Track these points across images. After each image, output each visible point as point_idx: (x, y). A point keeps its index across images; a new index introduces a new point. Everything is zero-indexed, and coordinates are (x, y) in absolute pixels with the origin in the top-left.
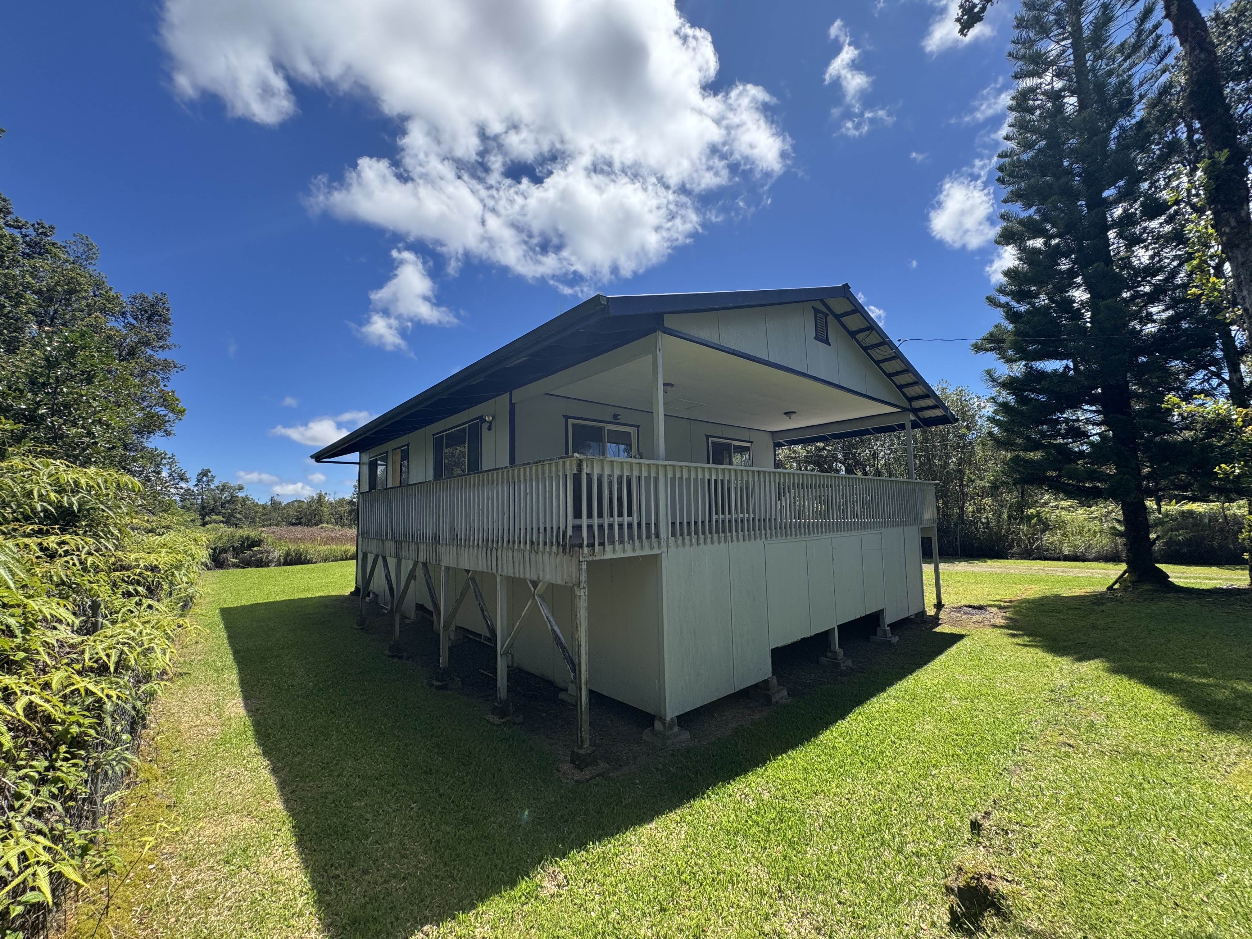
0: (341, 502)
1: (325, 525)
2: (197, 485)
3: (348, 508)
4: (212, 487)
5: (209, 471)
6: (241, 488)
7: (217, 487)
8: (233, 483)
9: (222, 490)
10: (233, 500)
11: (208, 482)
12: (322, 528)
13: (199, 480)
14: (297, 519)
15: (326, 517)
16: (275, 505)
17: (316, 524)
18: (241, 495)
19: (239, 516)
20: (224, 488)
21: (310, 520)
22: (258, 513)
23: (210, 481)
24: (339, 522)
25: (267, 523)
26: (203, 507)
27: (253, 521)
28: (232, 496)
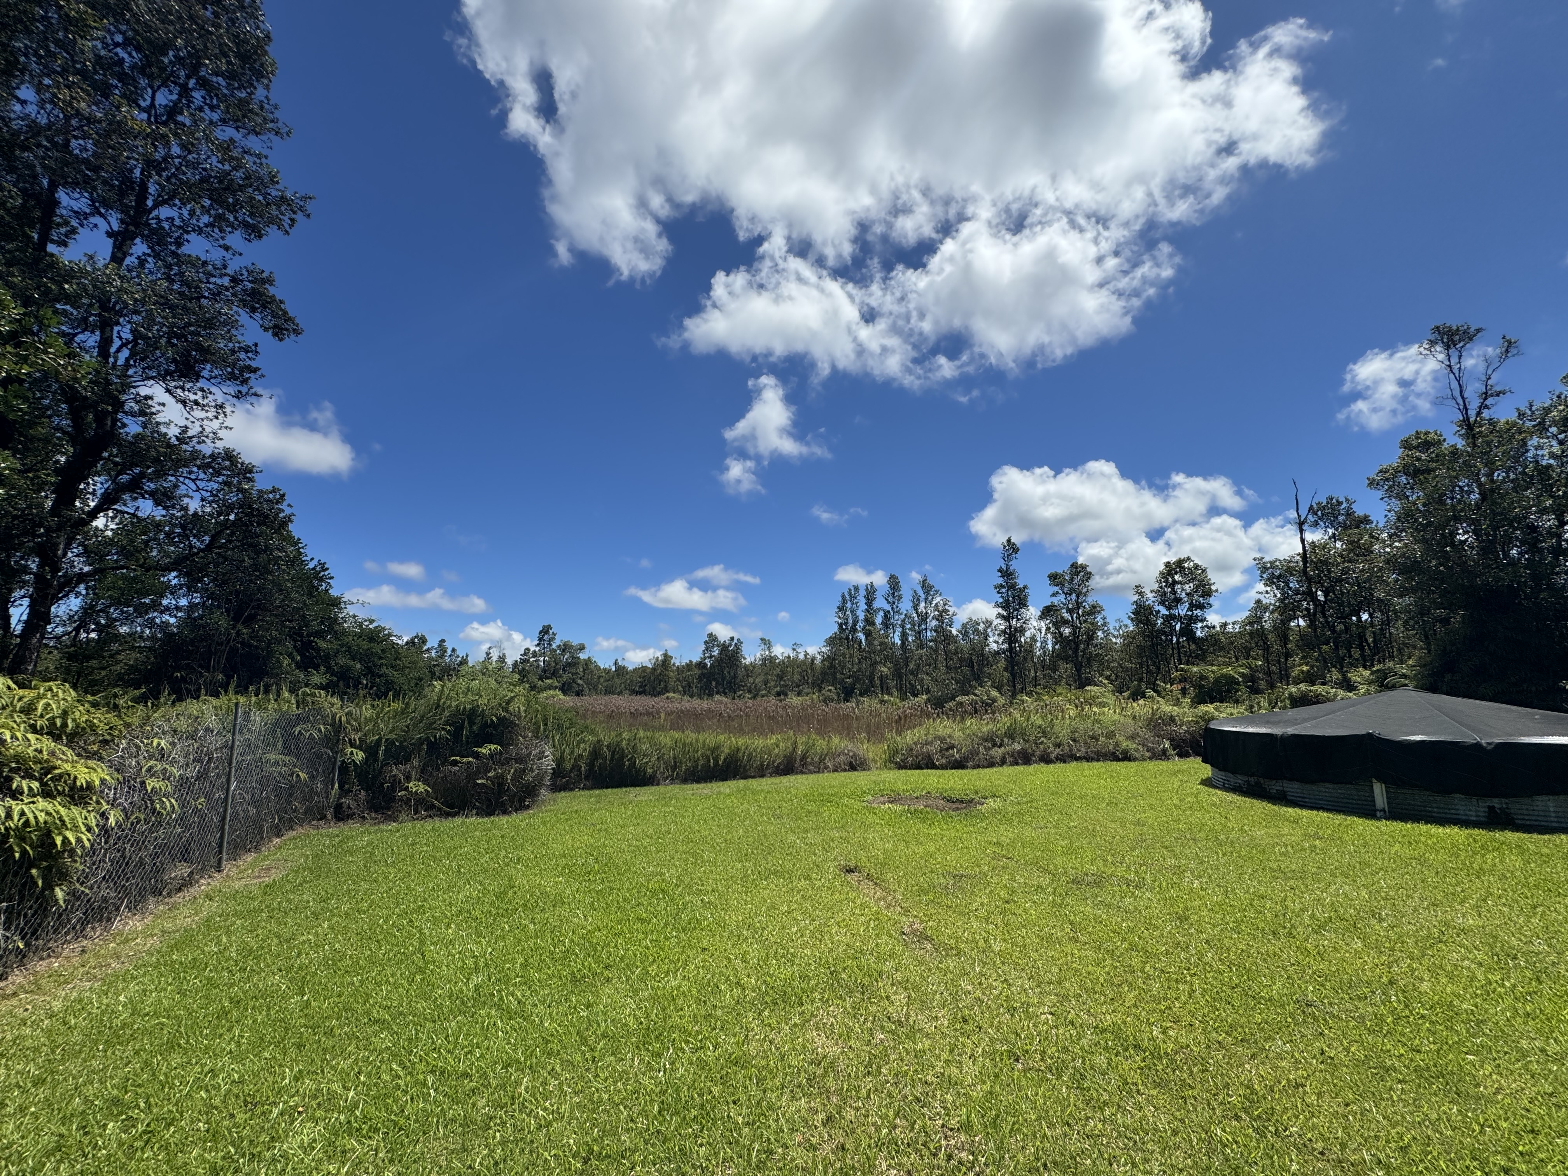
0: (689, 666)
1: (671, 695)
2: (538, 645)
3: (697, 672)
4: (554, 646)
5: (549, 627)
6: (582, 648)
7: (559, 646)
8: (575, 643)
9: (564, 650)
10: (574, 663)
11: (550, 641)
12: (667, 698)
13: (540, 639)
14: (640, 687)
15: (672, 683)
16: (621, 671)
17: (660, 693)
18: (583, 656)
19: (580, 682)
20: (566, 647)
21: (654, 688)
22: (602, 680)
23: (552, 639)
24: (687, 690)
25: (609, 691)
26: (544, 670)
27: (595, 688)
28: (573, 658)
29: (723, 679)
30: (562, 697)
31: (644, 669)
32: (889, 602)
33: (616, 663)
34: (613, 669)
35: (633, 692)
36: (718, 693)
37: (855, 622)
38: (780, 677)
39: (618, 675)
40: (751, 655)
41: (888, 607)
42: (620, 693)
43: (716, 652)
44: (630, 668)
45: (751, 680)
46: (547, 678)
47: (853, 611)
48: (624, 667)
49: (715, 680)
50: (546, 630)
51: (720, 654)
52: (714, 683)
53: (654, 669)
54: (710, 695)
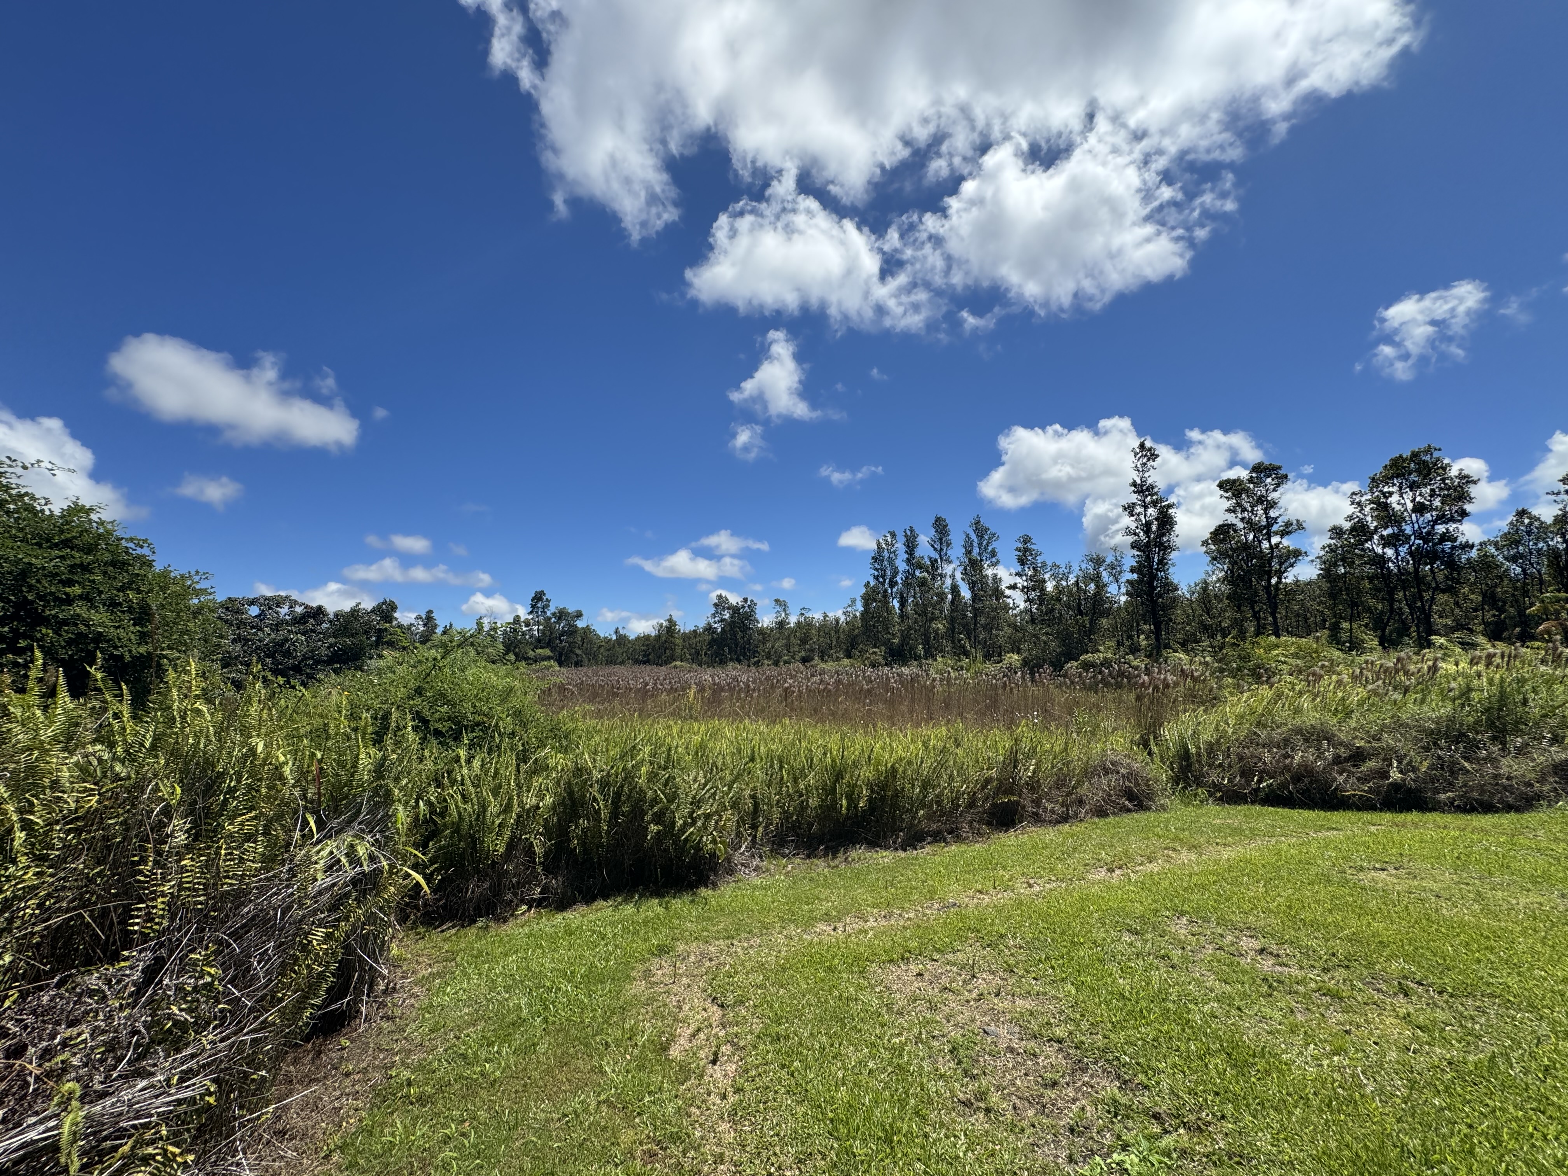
0: (696, 632)
1: (678, 663)
2: (531, 612)
3: (708, 638)
4: (549, 614)
5: (542, 593)
6: (579, 615)
7: (554, 614)
8: (571, 609)
9: (560, 618)
10: (572, 631)
11: (543, 608)
12: (675, 667)
13: (533, 606)
14: (644, 656)
15: (679, 651)
16: (622, 640)
17: (666, 663)
18: (580, 624)
19: (579, 652)
20: (561, 615)
21: (660, 657)
22: (602, 650)
23: (546, 606)
24: (696, 658)
25: (611, 661)
26: (539, 640)
27: (595, 657)
28: (570, 626)
29: (736, 645)
30: (557, 668)
31: (647, 638)
32: (935, 549)
33: (616, 632)
34: (614, 638)
35: (637, 662)
36: (731, 660)
37: (895, 573)
38: (804, 641)
39: (619, 644)
40: (766, 619)
41: (935, 555)
42: (622, 663)
43: (727, 615)
44: (632, 637)
45: (769, 645)
46: (542, 648)
47: (891, 562)
48: (625, 636)
49: (728, 645)
50: (539, 597)
51: (732, 617)
52: (726, 649)
53: (658, 637)
54: (723, 662)
